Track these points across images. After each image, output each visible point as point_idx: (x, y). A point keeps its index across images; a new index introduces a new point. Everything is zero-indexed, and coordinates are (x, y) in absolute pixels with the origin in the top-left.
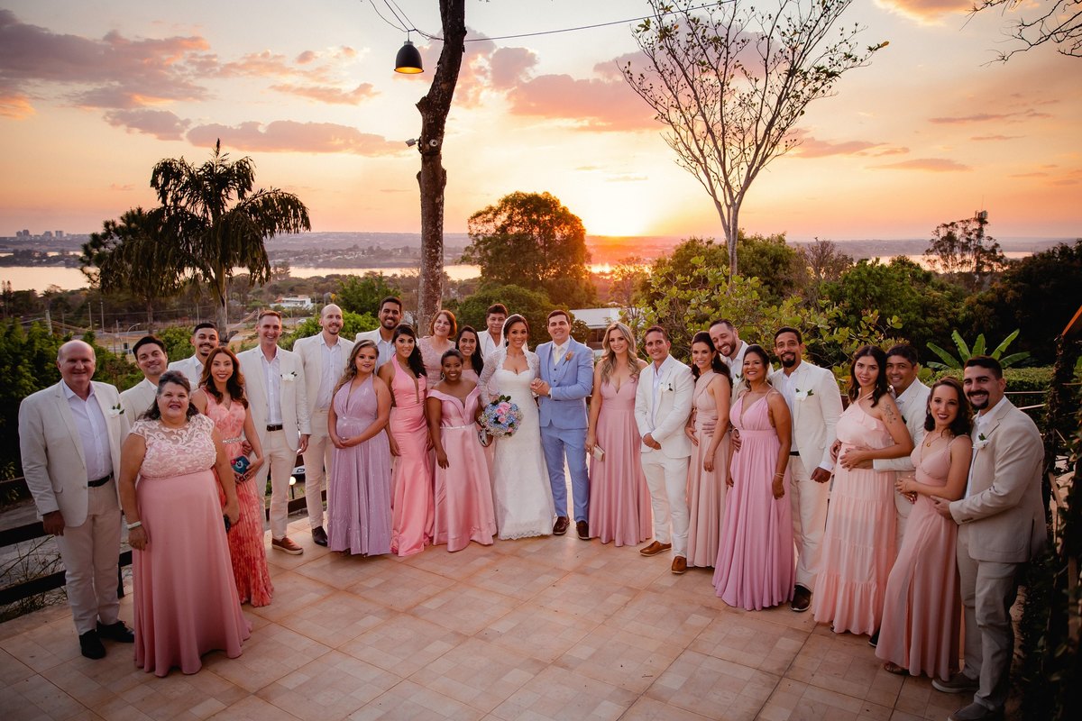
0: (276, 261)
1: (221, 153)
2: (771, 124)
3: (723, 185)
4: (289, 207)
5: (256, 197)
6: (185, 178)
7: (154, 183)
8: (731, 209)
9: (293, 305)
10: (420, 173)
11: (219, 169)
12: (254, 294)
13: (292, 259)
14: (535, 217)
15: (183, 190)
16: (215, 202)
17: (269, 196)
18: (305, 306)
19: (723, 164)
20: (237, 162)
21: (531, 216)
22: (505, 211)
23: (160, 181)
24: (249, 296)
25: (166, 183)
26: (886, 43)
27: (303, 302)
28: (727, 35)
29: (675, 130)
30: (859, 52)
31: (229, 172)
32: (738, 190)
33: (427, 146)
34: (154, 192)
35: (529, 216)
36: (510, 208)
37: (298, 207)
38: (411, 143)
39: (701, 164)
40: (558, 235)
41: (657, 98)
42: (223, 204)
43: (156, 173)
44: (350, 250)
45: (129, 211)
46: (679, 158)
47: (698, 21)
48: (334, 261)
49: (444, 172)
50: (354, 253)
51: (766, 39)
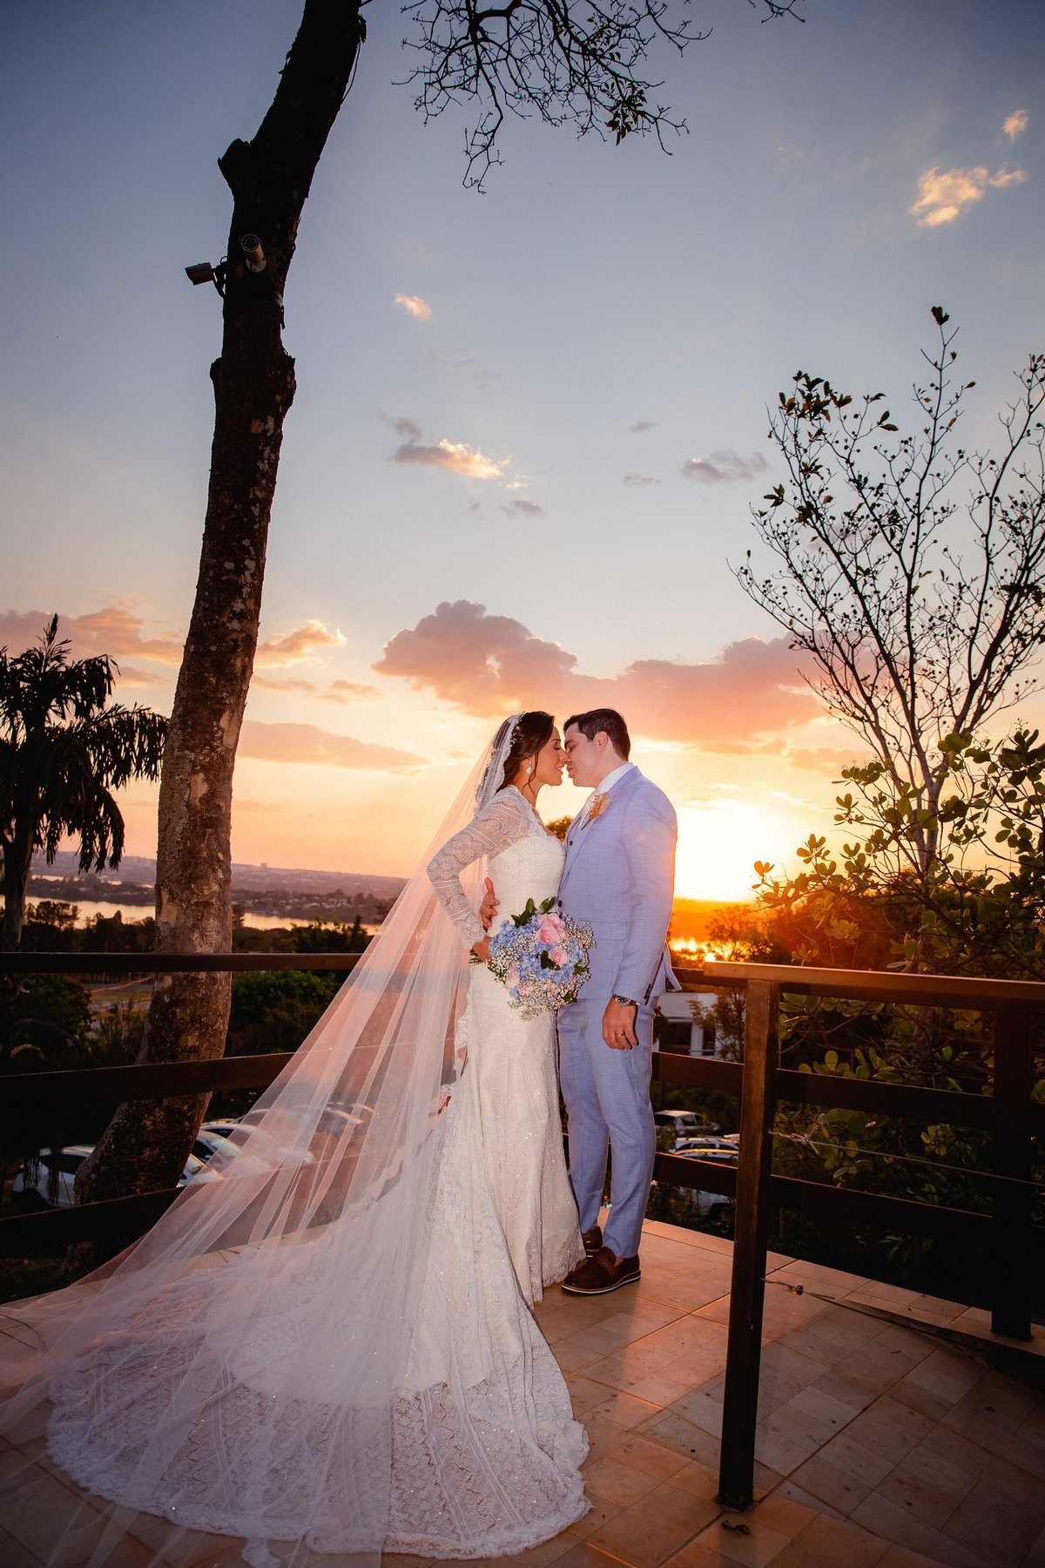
20: (88, 661)
39: (871, 723)
41: (794, 611)
44: (331, 896)
50: (335, 901)
51: (986, 500)
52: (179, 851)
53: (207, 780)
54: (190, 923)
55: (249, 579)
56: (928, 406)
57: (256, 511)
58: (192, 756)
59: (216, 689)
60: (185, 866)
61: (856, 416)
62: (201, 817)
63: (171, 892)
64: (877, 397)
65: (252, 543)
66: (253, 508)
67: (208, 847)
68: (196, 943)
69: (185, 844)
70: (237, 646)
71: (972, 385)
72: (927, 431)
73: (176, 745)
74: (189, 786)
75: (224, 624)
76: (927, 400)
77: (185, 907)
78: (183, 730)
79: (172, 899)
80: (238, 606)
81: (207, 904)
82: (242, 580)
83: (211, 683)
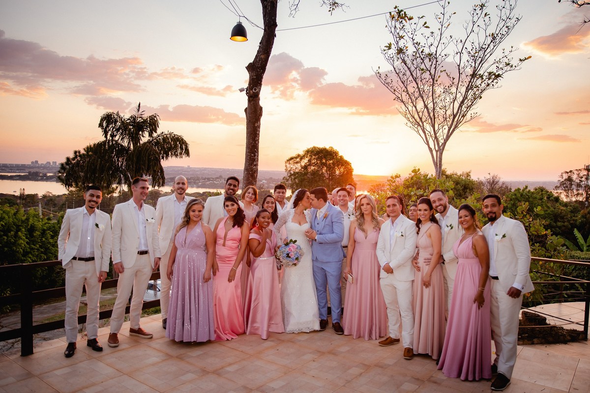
1: (141, 110)
2: (462, 102)
3: (433, 139)
4: (178, 143)
5: (159, 136)
6: (119, 124)
7: (101, 125)
8: (438, 153)
10: (247, 108)
11: (139, 119)
14: (324, 161)
15: (118, 130)
16: (135, 138)
17: (167, 136)
19: (433, 126)
20: (150, 116)
21: (322, 160)
22: (307, 157)
23: (105, 124)
25: (107, 126)
26: (530, 57)
28: (436, 51)
29: (406, 106)
30: (514, 62)
31: (145, 121)
32: (442, 141)
33: (251, 92)
34: (100, 131)
35: (321, 160)
36: (310, 156)
37: (183, 143)
38: (241, 90)
39: (421, 126)
40: (337, 172)
41: (395, 88)
42: (139, 139)
43: (102, 120)
44: (217, 178)
45: (89, 145)
46: (407, 122)
47: (419, 44)
49: (261, 108)
50: (219, 180)
51: (459, 54)
56: (439, 20)
61: (415, 24)
64: (422, 17)
71: (455, 13)
72: (439, 29)
76: (439, 18)
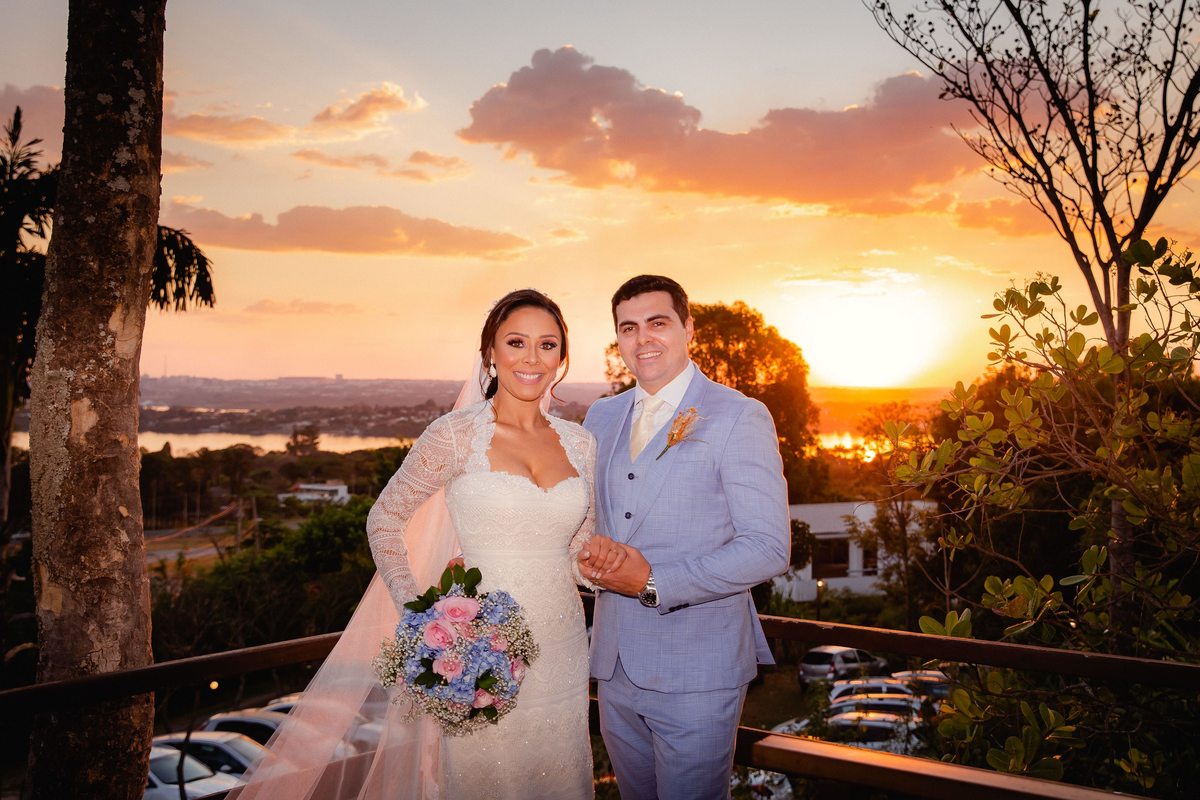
0: (299, 424)
9: (315, 497)
12: (254, 478)
13: (325, 422)
18: (336, 498)
24: (247, 480)
27: (334, 493)
29: (984, 114)
39: (1043, 184)
41: (944, 52)
44: (420, 407)
48: (393, 426)
50: (427, 414)
52: (60, 510)
53: (95, 406)
54: (81, 611)
55: (137, 117)
57: (140, 18)
58: (71, 374)
59: (99, 278)
60: (71, 530)
62: (90, 461)
63: (52, 569)
65: (137, 65)
66: (134, 12)
67: (102, 500)
68: (93, 638)
69: (68, 500)
70: (126, 214)
73: (46, 360)
74: (69, 418)
75: (103, 183)
77: (73, 588)
78: (55, 338)
79: (54, 579)
80: (124, 156)
81: (106, 581)
82: (126, 118)
83: (91, 268)
